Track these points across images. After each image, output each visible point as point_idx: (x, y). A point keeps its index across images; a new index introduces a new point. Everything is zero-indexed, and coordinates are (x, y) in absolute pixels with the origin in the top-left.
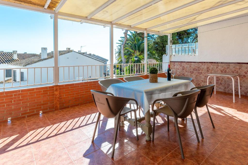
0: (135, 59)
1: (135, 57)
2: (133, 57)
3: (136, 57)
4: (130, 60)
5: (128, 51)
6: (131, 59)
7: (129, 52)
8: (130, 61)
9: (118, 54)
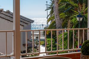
0: (78, 19)
1: (78, 16)
2: (75, 15)
3: (80, 16)
4: (70, 21)
5: (68, 5)
6: (72, 18)
7: (70, 7)
8: (69, 24)
9: (50, 10)
